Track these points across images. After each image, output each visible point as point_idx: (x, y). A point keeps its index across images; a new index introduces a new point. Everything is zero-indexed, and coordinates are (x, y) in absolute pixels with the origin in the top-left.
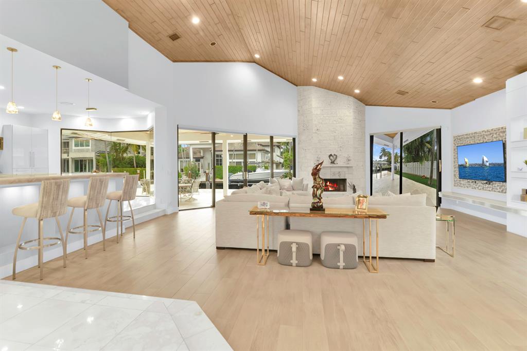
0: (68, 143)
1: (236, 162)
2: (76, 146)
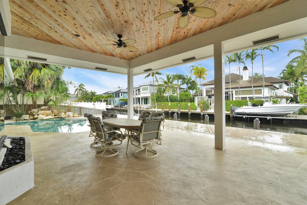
0: (140, 89)
1: (241, 97)
2: (143, 90)
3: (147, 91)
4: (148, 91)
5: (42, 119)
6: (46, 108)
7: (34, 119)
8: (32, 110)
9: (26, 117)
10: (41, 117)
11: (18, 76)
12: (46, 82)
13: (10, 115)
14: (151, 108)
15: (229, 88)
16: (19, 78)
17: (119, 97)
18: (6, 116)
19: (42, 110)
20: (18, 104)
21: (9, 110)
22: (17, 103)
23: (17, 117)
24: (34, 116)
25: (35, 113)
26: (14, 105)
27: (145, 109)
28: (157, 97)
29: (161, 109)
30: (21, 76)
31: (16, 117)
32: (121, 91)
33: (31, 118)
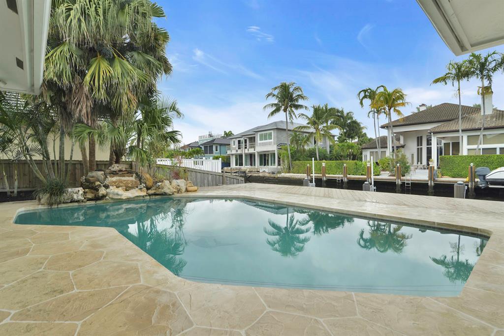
0: (254, 137)
1: (483, 149)
2: (261, 139)
3: (270, 141)
4: (272, 140)
5: (119, 197)
6: (124, 169)
7: (97, 198)
8: (90, 174)
9: (76, 193)
10: (114, 194)
11: (52, 74)
12: (125, 98)
13: (26, 187)
14: (279, 172)
15: (458, 131)
16: (55, 79)
17: (212, 153)
18: (19, 190)
19: (114, 173)
20: (48, 159)
21: (24, 175)
22: (46, 154)
23: (51, 195)
24: (97, 190)
25: (100, 183)
26: (39, 163)
27: (267, 175)
28: (292, 151)
29: (306, 175)
30: (62, 72)
31: (48, 195)
32: (215, 142)
33: (90, 196)
